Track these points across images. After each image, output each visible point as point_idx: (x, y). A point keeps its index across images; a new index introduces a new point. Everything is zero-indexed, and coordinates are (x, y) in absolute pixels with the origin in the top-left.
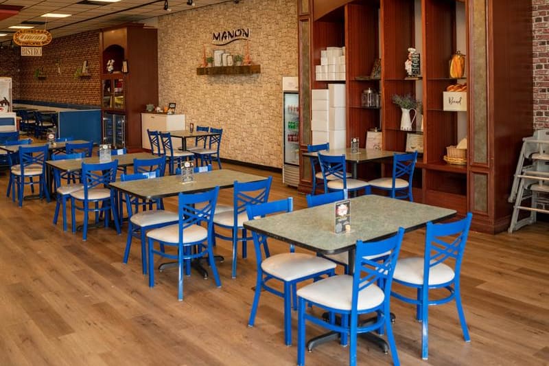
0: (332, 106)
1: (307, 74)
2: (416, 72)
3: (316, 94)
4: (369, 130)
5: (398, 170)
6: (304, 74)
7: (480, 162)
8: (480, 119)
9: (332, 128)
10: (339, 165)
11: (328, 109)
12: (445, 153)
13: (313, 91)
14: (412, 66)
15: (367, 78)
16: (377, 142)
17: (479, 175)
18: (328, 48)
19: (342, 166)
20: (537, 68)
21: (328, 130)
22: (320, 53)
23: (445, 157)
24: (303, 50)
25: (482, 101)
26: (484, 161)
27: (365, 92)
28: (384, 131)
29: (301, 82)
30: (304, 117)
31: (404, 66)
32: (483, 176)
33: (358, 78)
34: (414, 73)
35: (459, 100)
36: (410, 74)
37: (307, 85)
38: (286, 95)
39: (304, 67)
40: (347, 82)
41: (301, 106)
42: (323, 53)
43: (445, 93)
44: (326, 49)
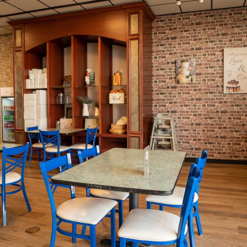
0: (38, 104)
1: (20, 85)
2: (92, 82)
3: (26, 96)
4: (61, 118)
5: (89, 138)
6: (18, 85)
7: (135, 130)
8: (134, 107)
9: (39, 117)
10: (56, 136)
11: (35, 106)
12: (110, 128)
13: (24, 94)
14: (90, 79)
15: (60, 87)
16: (66, 124)
17: (134, 138)
18: (32, 69)
19: (57, 137)
20: (155, 82)
21: (36, 119)
22: (28, 71)
23: (110, 130)
24: (17, 70)
25: (136, 97)
26: (137, 130)
27: (59, 95)
28: (73, 117)
29: (16, 90)
30: (18, 111)
31: (85, 79)
32: (136, 138)
33: (54, 87)
34: (91, 83)
35: (119, 98)
36: (88, 84)
37: (20, 91)
38: (3, 99)
39: (18, 80)
40: (48, 89)
41: (16, 105)
42: (30, 72)
43: (110, 94)
44: (31, 70)
